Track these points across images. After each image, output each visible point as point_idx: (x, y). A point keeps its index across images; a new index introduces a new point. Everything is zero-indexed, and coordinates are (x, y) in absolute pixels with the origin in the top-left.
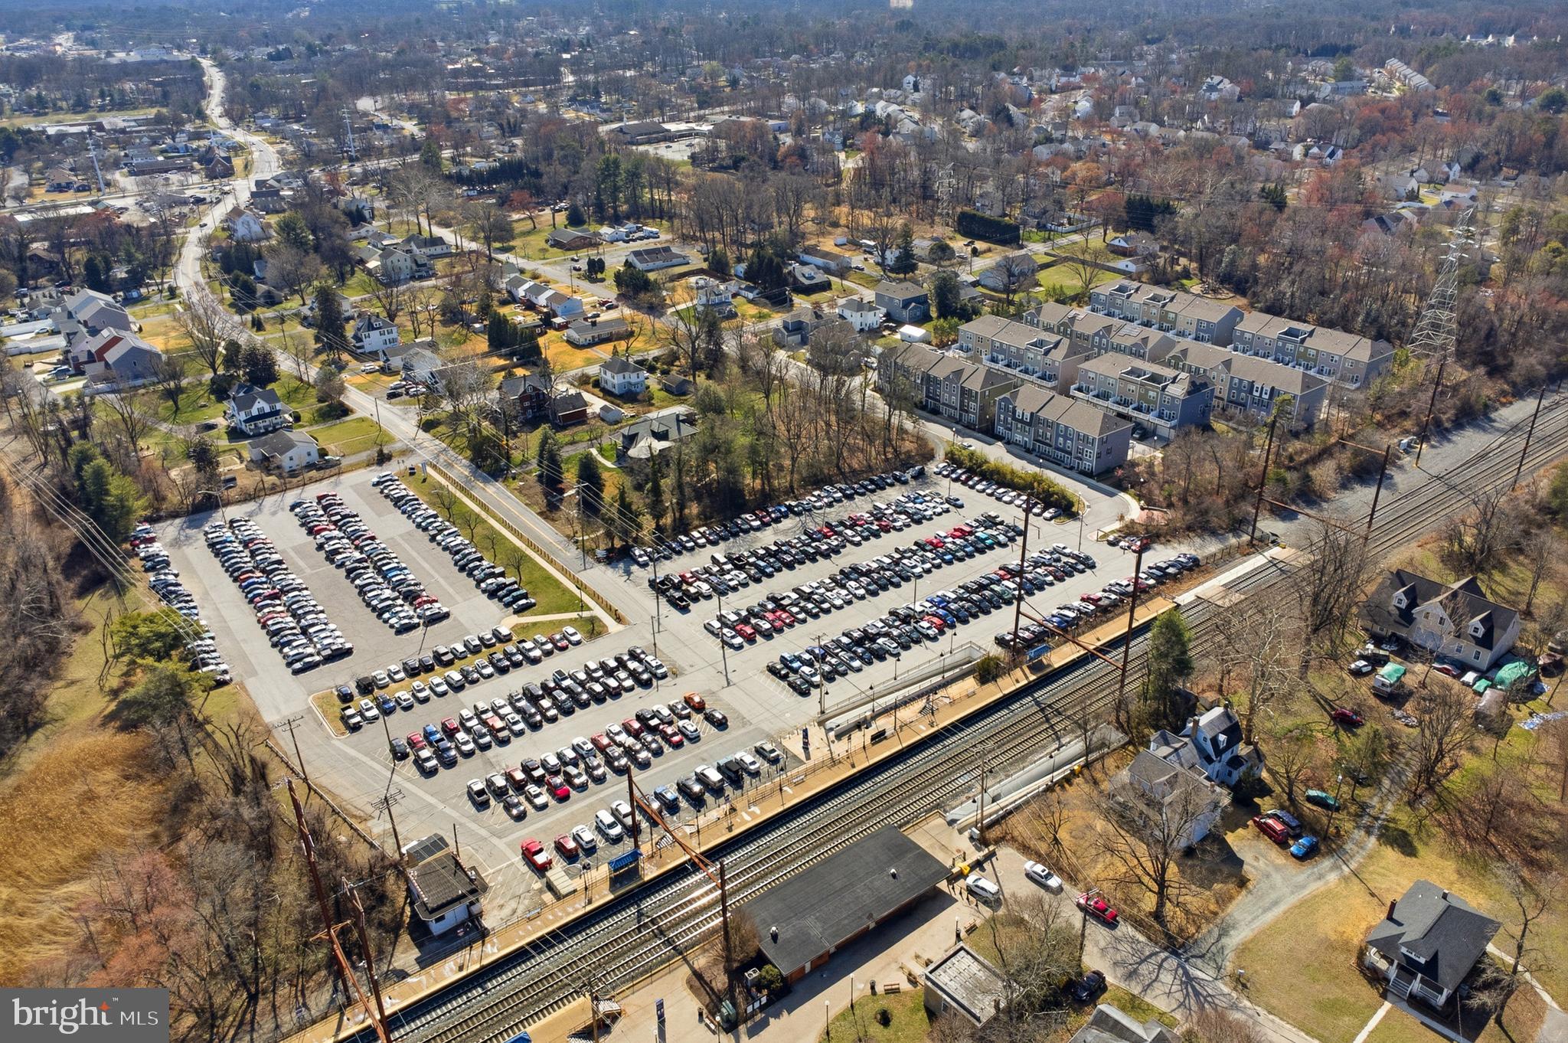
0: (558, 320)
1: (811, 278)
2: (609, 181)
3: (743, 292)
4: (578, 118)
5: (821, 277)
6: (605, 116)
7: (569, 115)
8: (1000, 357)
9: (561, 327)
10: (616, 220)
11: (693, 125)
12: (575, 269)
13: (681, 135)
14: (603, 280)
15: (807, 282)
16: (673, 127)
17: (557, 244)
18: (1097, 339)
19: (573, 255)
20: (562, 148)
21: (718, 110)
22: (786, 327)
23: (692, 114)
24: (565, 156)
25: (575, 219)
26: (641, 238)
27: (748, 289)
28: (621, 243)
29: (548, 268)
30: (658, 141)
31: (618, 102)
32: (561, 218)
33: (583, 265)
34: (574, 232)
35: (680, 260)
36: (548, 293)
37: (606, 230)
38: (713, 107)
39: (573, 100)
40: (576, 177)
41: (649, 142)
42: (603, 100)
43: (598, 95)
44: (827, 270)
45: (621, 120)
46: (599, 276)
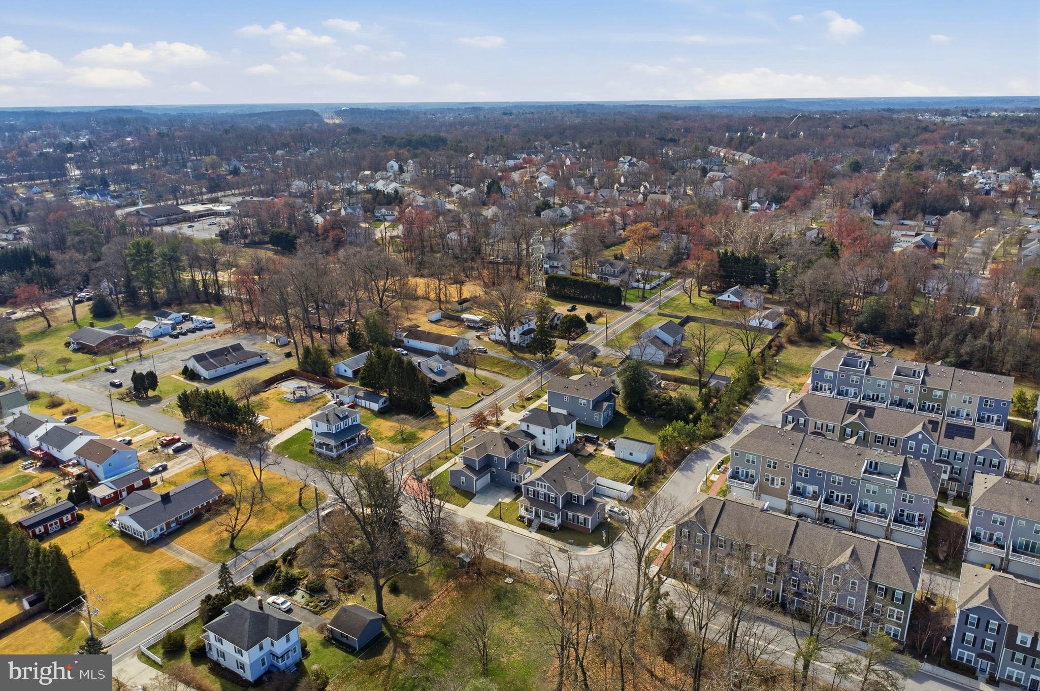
0: (100, 492)
1: (441, 373)
2: (142, 268)
3: (363, 402)
4: (88, 204)
5: (454, 370)
6: (117, 202)
7: (78, 201)
8: (811, 489)
9: (106, 504)
10: (155, 308)
11: (210, 206)
12: (113, 385)
13: (200, 216)
14: (157, 399)
15: (440, 380)
16: (191, 208)
17: (82, 349)
18: (912, 443)
19: (104, 362)
20: (77, 234)
21: (229, 192)
22: (469, 465)
23: (205, 197)
24: (81, 242)
25: (102, 311)
26: (193, 331)
27: (368, 396)
28: (167, 339)
29: (72, 386)
30: (178, 222)
31: (128, 189)
32: (84, 311)
33: (125, 378)
34: (104, 330)
35: (257, 360)
36: (79, 442)
37: (146, 325)
38: (225, 190)
39: (82, 189)
40: (98, 264)
41: (169, 223)
42: (112, 188)
43: (106, 185)
44: (455, 359)
45: (134, 204)
46: (151, 393)
